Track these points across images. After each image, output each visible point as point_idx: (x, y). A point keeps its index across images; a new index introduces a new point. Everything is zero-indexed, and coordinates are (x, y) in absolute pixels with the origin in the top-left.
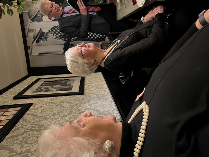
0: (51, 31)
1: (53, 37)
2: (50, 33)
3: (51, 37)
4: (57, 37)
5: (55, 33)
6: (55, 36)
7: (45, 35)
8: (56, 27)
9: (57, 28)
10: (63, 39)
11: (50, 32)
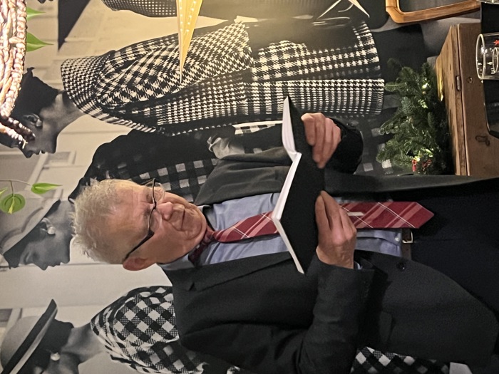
0: (110, 320)
1: (117, 352)
2: (101, 331)
3: (105, 355)
4: (142, 355)
5: (131, 327)
6: (132, 350)
7: (71, 340)
8: (144, 294)
9: (146, 300)
10: (178, 366)
11: (102, 324)
